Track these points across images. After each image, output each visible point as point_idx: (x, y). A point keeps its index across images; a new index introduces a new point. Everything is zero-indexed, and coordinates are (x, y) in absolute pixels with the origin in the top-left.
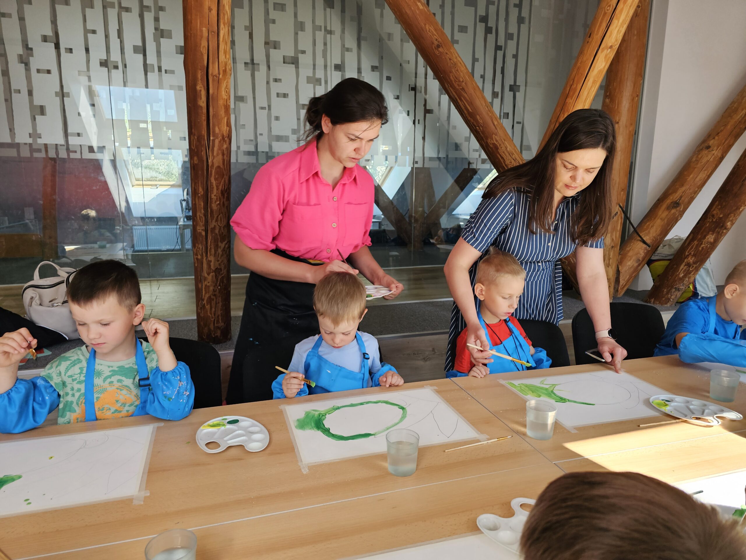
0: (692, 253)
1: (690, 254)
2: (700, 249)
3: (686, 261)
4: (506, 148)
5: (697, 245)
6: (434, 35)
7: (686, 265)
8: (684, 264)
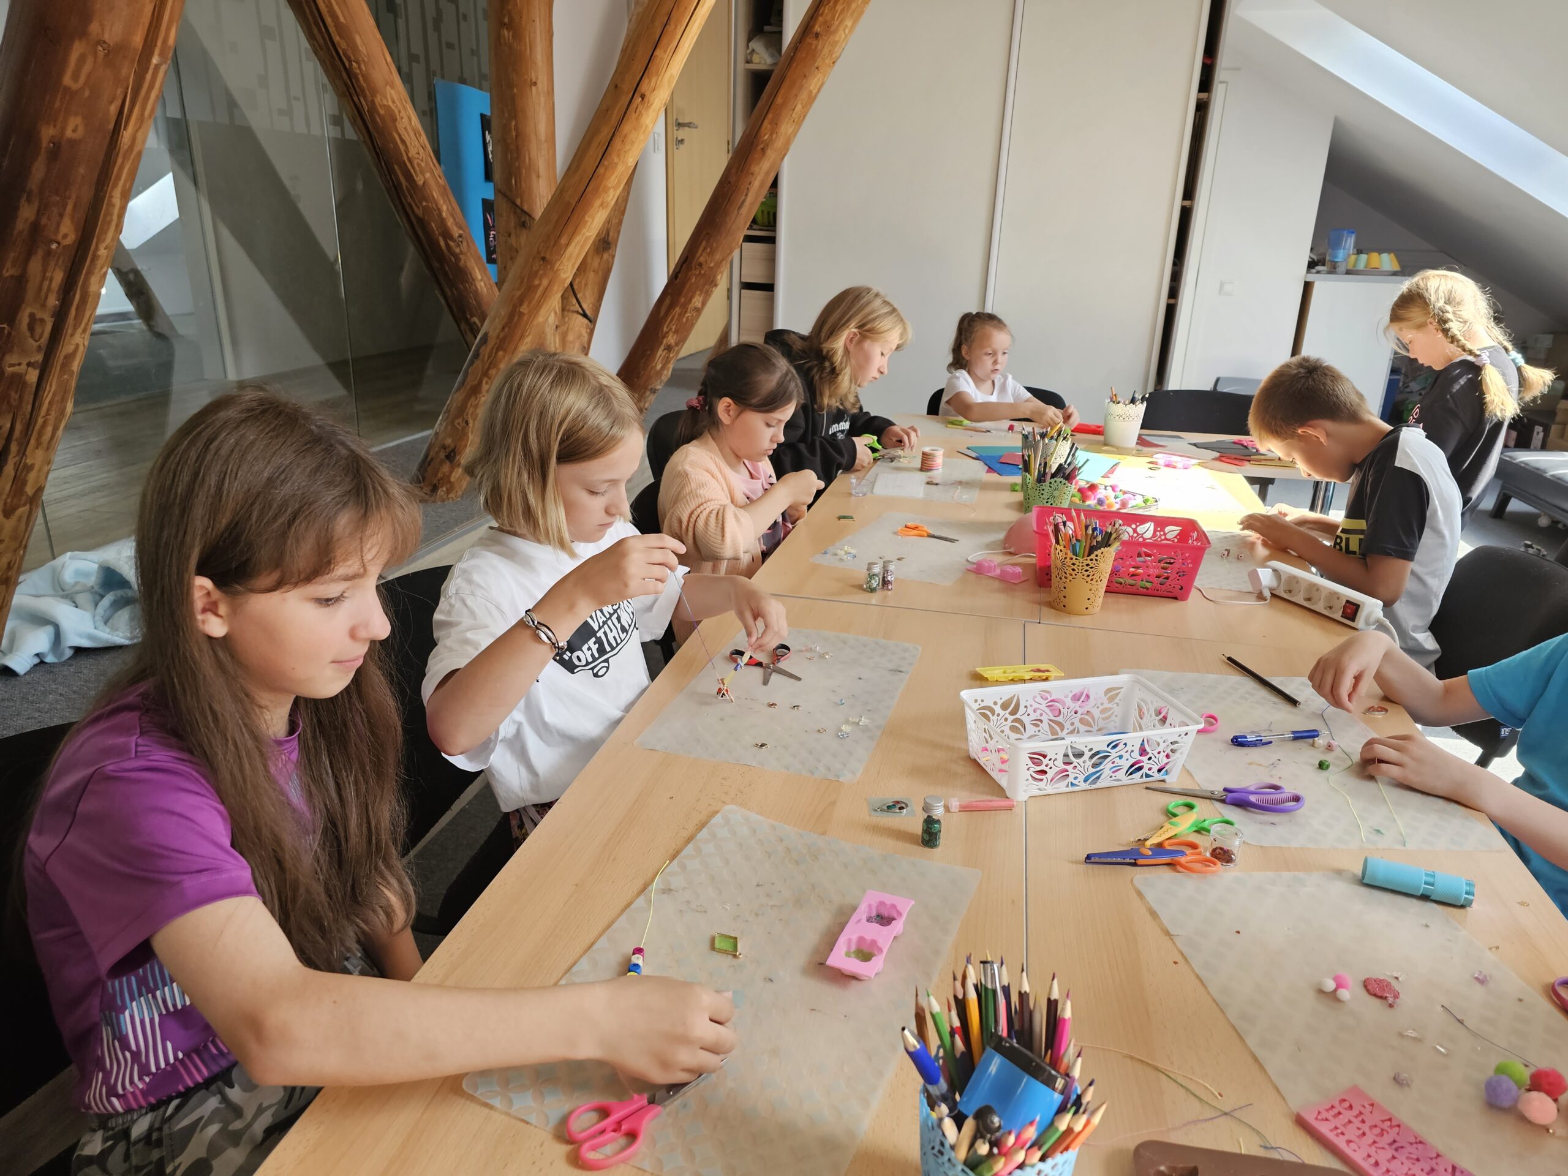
0: (674, 327)
1: (671, 329)
2: (684, 320)
3: (665, 342)
5: (680, 315)
7: (665, 349)
8: (662, 347)
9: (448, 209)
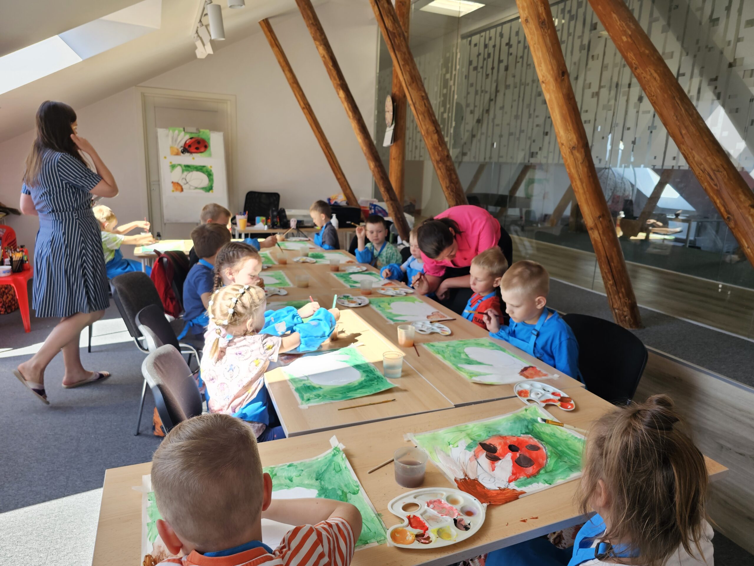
4: (694, 158)
6: (633, 59)
9: (720, 202)
